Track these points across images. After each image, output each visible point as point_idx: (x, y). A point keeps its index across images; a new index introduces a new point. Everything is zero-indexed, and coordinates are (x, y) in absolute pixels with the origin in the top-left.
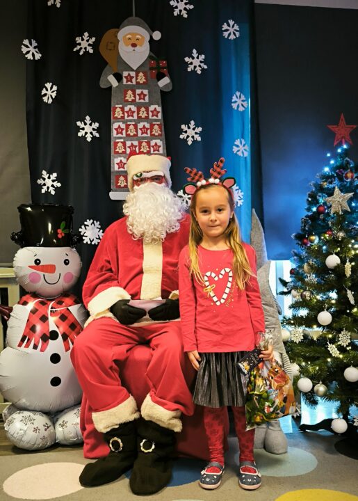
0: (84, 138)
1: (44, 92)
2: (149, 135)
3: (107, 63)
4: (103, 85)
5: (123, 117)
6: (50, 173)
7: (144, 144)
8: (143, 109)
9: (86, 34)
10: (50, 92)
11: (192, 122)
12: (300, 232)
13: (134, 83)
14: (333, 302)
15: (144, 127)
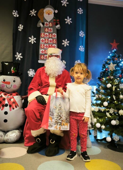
0: (31, 43)
1: (19, 27)
2: (52, 43)
3: (40, 19)
4: (38, 26)
5: (44, 37)
6: (19, 53)
8: (51, 34)
9: (34, 10)
10: (21, 28)
11: (66, 40)
12: (100, 77)
13: (48, 26)
14: (109, 99)
15: (51, 40)
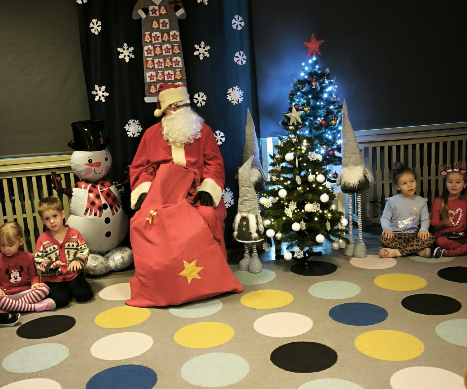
0: (123, 60)
1: (91, 25)
2: (171, 54)
3: (137, 1)
4: (135, 18)
6: (100, 86)
7: (168, 61)
8: (165, 34)
10: (96, 27)
11: (203, 43)
13: (158, 14)
15: (167, 48)
